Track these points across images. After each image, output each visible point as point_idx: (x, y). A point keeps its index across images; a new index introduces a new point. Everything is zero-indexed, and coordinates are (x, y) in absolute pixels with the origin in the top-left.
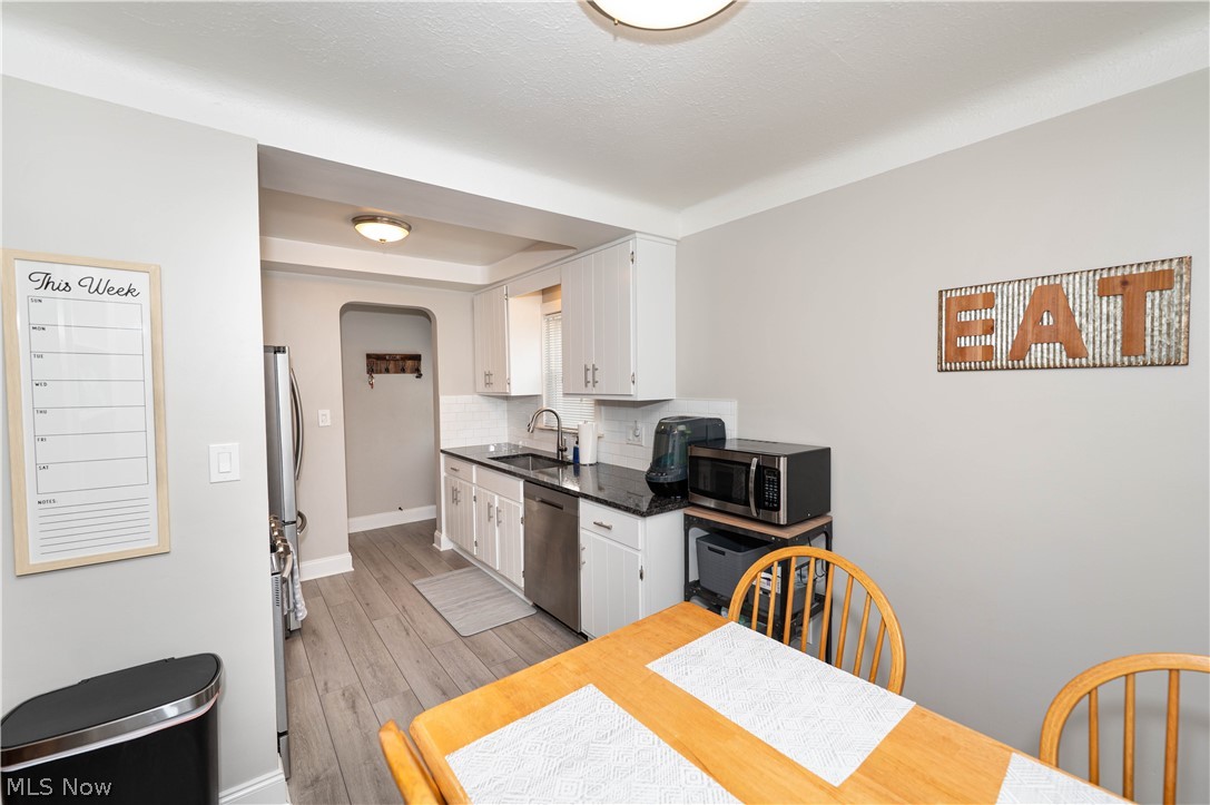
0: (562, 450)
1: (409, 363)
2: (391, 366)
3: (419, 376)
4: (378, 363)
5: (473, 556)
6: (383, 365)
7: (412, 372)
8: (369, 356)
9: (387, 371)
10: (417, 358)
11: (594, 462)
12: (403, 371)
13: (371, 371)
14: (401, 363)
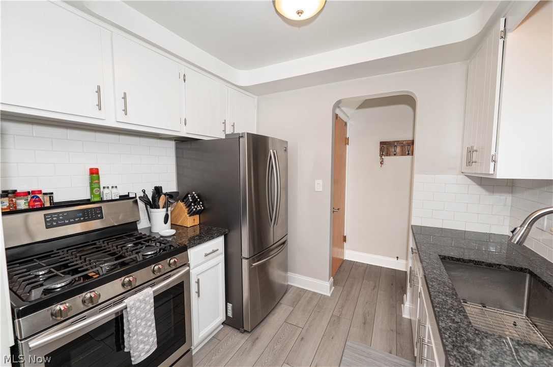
2: (398, 150)
6: (392, 149)
8: (382, 143)
9: (395, 154)
13: (382, 154)
14: (407, 148)
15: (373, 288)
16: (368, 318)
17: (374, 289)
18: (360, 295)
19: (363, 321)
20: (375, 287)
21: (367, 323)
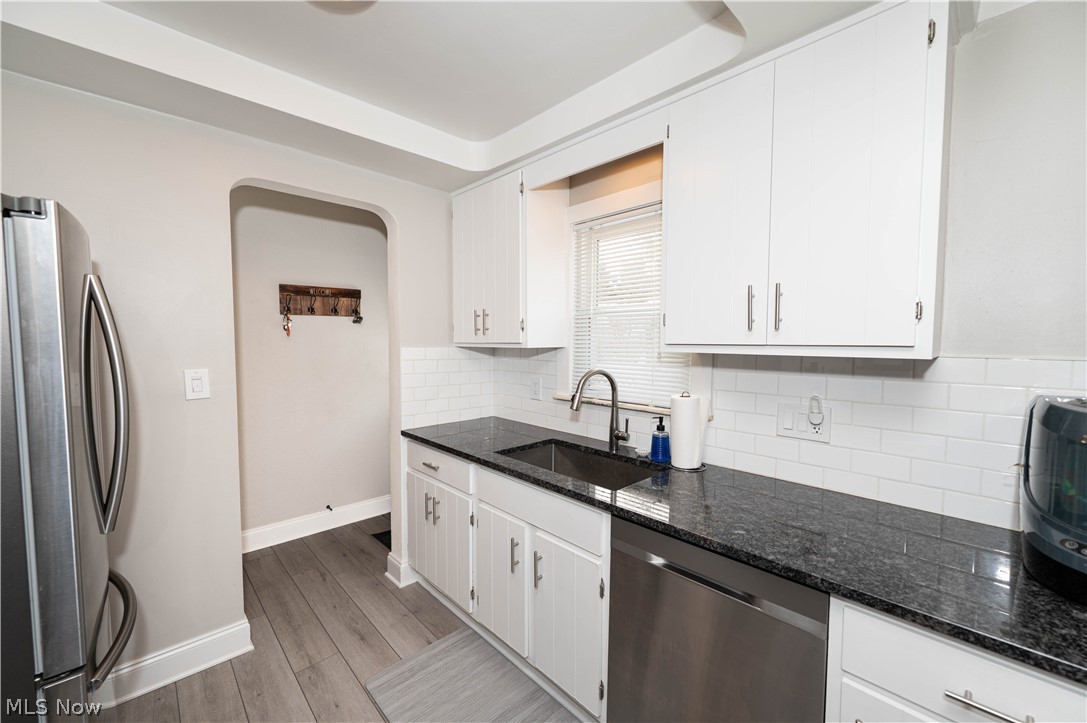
0: (619, 438)
1: (344, 301)
2: (318, 304)
3: (358, 320)
4: (296, 299)
5: (468, 615)
6: (305, 302)
7: (347, 315)
8: (283, 288)
9: (312, 311)
10: (355, 294)
11: (696, 465)
12: (335, 312)
13: (286, 310)
14: (332, 301)
15: (321, 579)
16: (359, 627)
17: (324, 580)
18: (311, 603)
19: (358, 637)
20: (323, 576)
21: (365, 635)
